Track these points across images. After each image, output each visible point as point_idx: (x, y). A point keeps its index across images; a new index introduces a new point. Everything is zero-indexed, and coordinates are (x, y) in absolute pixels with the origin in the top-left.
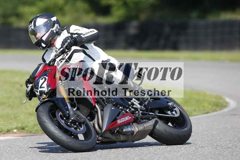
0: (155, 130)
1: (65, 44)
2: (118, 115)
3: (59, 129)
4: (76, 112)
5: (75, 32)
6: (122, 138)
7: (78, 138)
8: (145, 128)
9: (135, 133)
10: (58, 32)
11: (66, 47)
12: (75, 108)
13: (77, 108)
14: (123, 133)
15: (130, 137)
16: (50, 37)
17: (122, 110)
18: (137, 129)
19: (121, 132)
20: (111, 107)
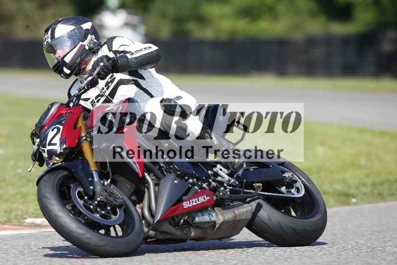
5: (121, 49)
8: (236, 216)
10: (93, 49)
11: (98, 74)
12: (107, 181)
13: (112, 180)
15: (209, 232)
16: (78, 57)
17: (192, 184)
18: (221, 218)
19: (192, 223)
20: (172, 179)
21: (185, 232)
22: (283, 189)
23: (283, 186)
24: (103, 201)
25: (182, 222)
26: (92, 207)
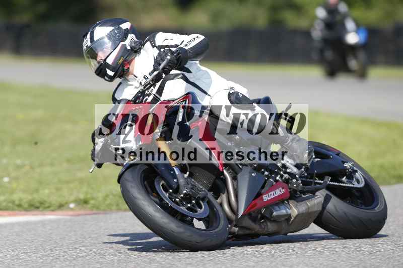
0: (325, 211)
1: (160, 64)
2: (263, 187)
3: (163, 211)
4: (189, 180)
5: (165, 43)
6: (271, 227)
7: (193, 225)
8: (309, 208)
9: (293, 218)
10: (134, 48)
11: (163, 68)
12: (186, 174)
13: (189, 172)
14: (272, 219)
15: (284, 226)
16: (120, 58)
17: (268, 177)
18: (296, 211)
19: (270, 217)
20: (250, 173)
21: (263, 227)
22: (344, 179)
24: (189, 194)
25: (259, 216)
26: (177, 200)
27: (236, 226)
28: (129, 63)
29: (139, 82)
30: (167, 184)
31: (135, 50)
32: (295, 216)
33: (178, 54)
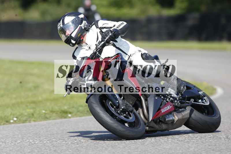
2: (161, 105)
4: (123, 101)
6: (164, 126)
8: (183, 116)
9: (175, 122)
10: (86, 28)
11: (107, 40)
12: (121, 98)
13: (123, 97)
15: (170, 126)
16: (79, 34)
17: (163, 99)
18: (177, 118)
19: (164, 122)
20: (154, 97)
21: (160, 126)
22: (200, 101)
23: (199, 99)
24: (125, 109)
25: (158, 121)
26: (119, 112)
27: (147, 126)
28: (84, 36)
29: (89, 47)
30: (113, 103)
31: (87, 29)
32: (176, 121)
33: (114, 33)
